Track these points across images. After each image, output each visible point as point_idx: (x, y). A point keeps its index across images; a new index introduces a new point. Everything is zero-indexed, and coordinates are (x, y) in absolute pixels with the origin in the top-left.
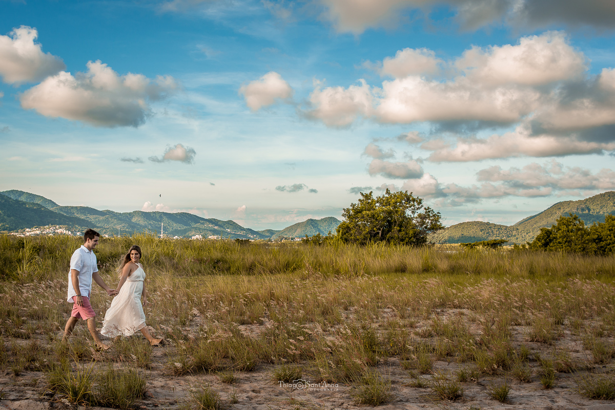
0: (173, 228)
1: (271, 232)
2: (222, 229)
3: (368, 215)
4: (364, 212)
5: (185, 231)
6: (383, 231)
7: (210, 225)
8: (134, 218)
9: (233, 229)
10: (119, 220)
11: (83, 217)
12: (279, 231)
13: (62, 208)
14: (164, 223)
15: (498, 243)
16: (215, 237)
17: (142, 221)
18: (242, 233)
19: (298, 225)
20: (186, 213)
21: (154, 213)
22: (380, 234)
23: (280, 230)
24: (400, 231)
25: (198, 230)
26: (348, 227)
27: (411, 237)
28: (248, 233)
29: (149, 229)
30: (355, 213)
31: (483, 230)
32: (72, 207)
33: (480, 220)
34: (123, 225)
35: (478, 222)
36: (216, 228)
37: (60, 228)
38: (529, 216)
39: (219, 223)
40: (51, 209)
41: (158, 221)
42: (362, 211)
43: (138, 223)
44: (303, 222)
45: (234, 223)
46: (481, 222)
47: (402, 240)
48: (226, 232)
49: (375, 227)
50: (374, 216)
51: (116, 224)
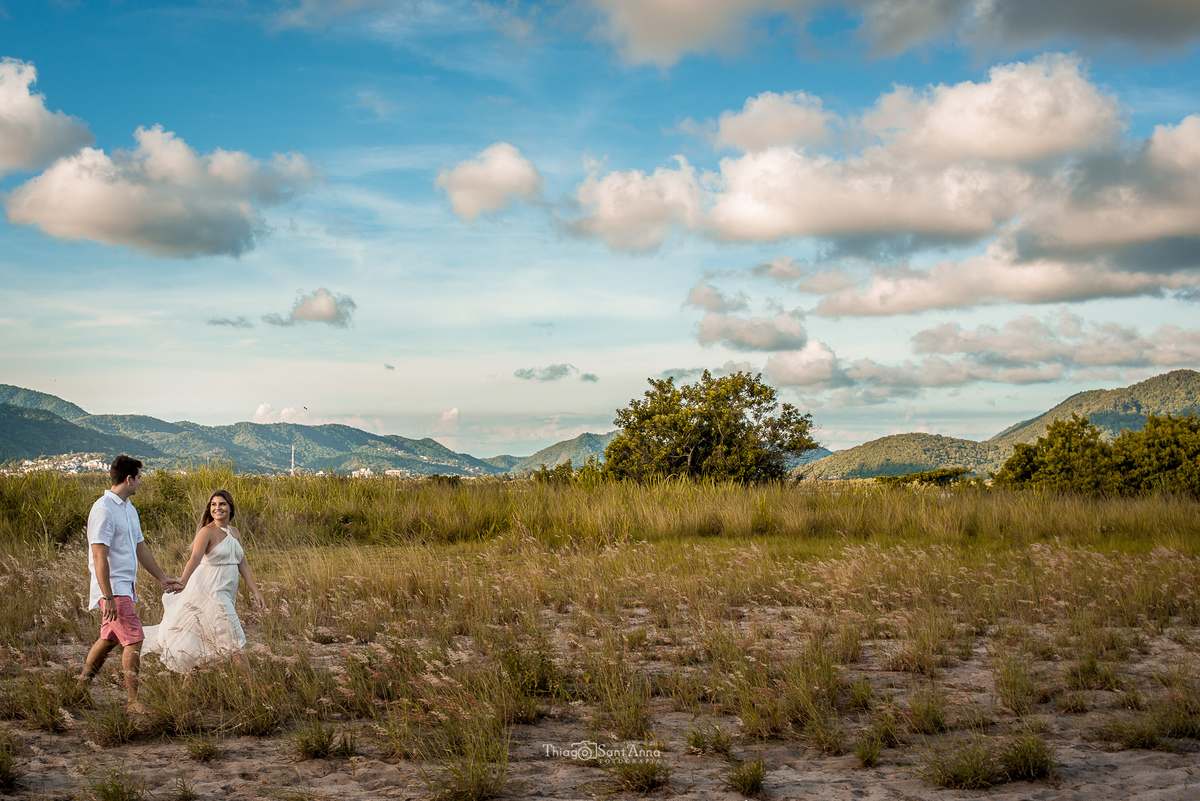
0: (314, 456)
1: (509, 461)
2: (413, 457)
3: (665, 423)
4: (656, 418)
5: (339, 461)
6: (695, 454)
7: (389, 449)
8: (237, 437)
9: (434, 456)
10: (208, 440)
11: (136, 436)
12: (525, 458)
13: (95, 419)
14: (297, 446)
15: (951, 476)
16: (397, 472)
17: (254, 444)
18: (451, 463)
19: (562, 445)
20: (340, 426)
21: (278, 426)
22: (689, 461)
23: (526, 456)
24: (728, 453)
25: (366, 459)
26: (627, 448)
27: (751, 466)
28: (463, 464)
29: (268, 459)
30: (639, 419)
31: (928, 450)
32: (115, 417)
33: (922, 430)
34: (217, 450)
35: (917, 436)
36: (400, 453)
37: (92, 458)
38: (1019, 421)
39: (406, 444)
40: (73, 421)
41: (284, 441)
42: (653, 415)
43: (245, 445)
44: (571, 441)
45: (436, 443)
46: (924, 435)
47: (732, 472)
48: (421, 462)
49: (679, 445)
50: (676, 424)
51: (201, 449)
